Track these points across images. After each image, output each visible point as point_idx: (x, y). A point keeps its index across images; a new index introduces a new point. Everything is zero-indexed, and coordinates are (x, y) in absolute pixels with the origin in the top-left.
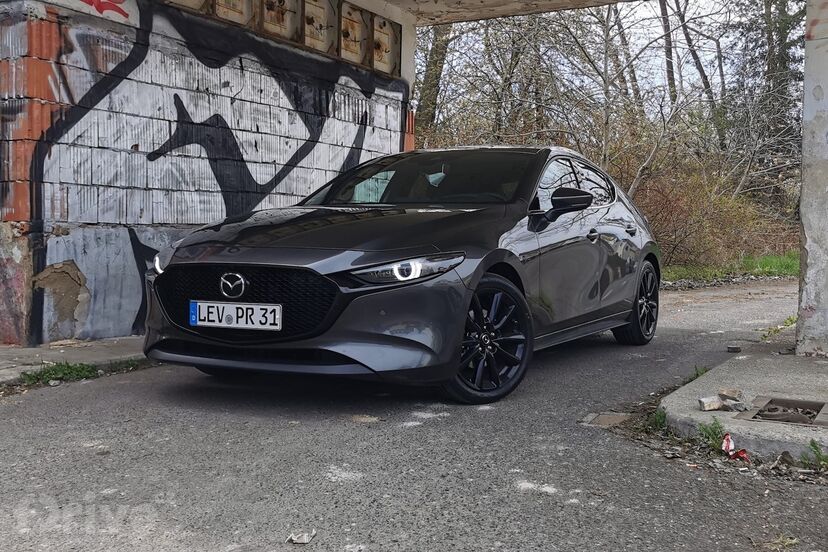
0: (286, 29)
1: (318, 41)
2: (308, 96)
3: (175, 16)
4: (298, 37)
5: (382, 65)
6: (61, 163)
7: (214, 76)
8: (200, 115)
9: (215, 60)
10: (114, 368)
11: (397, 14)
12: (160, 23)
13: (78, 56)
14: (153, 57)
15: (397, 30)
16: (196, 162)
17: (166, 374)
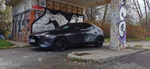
0: (65, 10)
1: (70, 11)
2: (68, 17)
3: (49, 9)
4: (66, 11)
5: (80, 13)
6: (34, 25)
7: (55, 16)
8: (53, 20)
9: (55, 13)
10: (27, 47)
11: (82, 7)
12: (47, 10)
13: (37, 14)
14: (47, 14)
15: (82, 9)
16: (52, 25)
17: (33, 48)
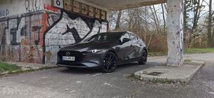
0: (86, 13)
1: (91, 15)
2: (90, 23)
3: (67, 12)
4: (88, 14)
5: (103, 18)
6: (48, 35)
7: (73, 21)
8: (71, 27)
9: (73, 18)
10: (54, 67)
11: (106, 9)
12: (64, 13)
13: (51, 19)
14: (63, 18)
15: (106, 12)
16: (70, 35)
17: (62, 68)
